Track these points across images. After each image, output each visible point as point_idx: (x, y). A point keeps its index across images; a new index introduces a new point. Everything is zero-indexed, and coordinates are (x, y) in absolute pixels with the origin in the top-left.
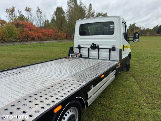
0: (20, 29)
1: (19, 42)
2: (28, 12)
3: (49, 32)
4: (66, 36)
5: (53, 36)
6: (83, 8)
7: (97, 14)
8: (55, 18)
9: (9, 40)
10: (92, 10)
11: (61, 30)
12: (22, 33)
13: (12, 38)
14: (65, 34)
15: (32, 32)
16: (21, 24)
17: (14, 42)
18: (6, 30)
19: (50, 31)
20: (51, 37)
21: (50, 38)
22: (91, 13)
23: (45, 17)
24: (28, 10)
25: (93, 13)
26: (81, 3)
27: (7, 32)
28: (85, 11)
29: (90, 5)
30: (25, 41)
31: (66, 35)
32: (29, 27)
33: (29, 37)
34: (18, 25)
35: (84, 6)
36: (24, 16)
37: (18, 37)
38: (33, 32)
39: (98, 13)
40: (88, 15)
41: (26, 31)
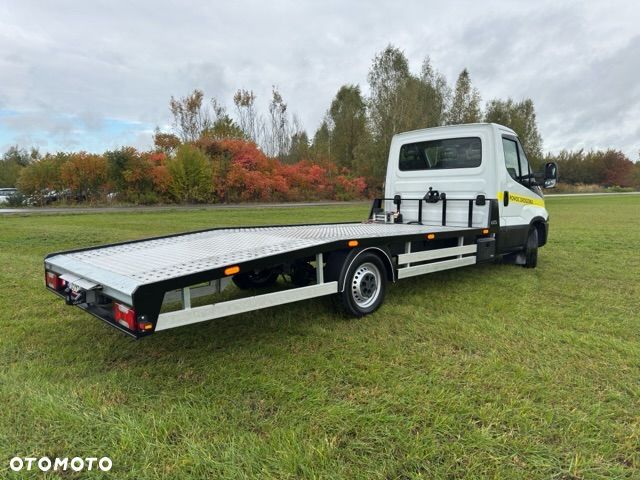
0: (218, 164)
1: (214, 203)
2: (245, 108)
3: (308, 173)
4: (364, 186)
5: (322, 186)
6: (434, 85)
7: (490, 105)
8: (331, 127)
9: (186, 196)
10: (471, 93)
11: (350, 167)
12: (225, 177)
13: (194, 192)
14: (362, 178)
15: (255, 174)
16: (224, 145)
17: (202, 202)
18: (182, 166)
19: (311, 170)
20: (313, 189)
21: (311, 195)
22: (466, 103)
23: (295, 121)
24: (244, 100)
25: (473, 104)
26: (427, 70)
27: (183, 172)
28: (440, 97)
29: (465, 74)
30: (232, 201)
31: (366, 182)
32: (246, 156)
33: (245, 188)
34: (214, 151)
35: (439, 80)
36: (233, 121)
37: (212, 189)
38: (257, 172)
39: (493, 103)
40: (453, 111)
41: (238, 171)
